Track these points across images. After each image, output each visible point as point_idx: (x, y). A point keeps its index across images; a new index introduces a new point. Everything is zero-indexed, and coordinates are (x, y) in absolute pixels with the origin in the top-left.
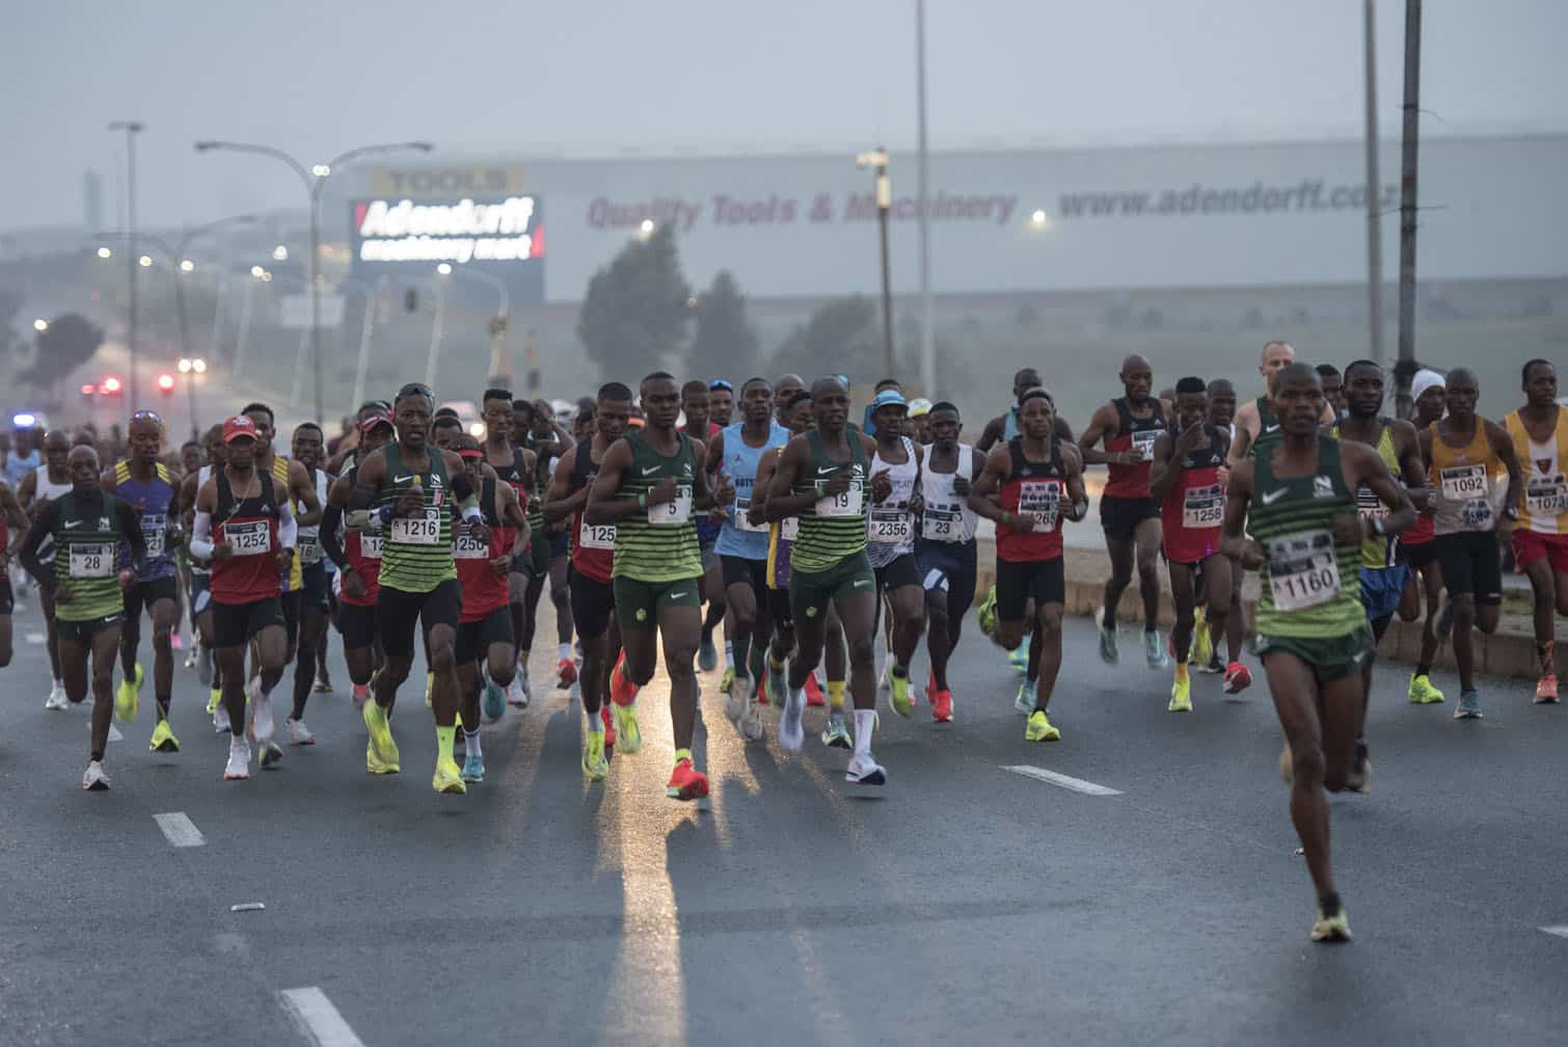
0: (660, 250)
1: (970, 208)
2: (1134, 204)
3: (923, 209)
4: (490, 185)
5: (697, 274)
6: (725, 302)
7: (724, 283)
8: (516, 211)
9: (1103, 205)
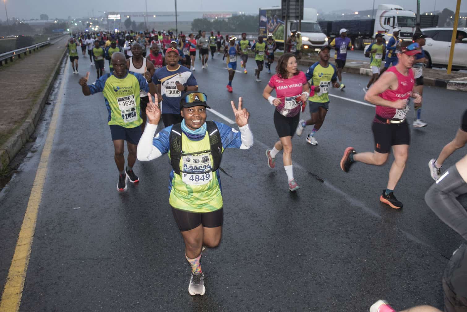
0: (129, 18)
1: (150, 16)
2: (161, 16)
3: (147, 16)
4: (117, 14)
5: (132, 20)
6: (134, 23)
7: (134, 21)
8: (119, 16)
9: (159, 16)
